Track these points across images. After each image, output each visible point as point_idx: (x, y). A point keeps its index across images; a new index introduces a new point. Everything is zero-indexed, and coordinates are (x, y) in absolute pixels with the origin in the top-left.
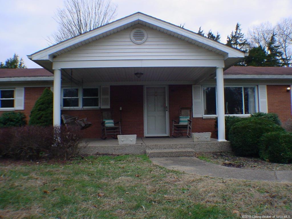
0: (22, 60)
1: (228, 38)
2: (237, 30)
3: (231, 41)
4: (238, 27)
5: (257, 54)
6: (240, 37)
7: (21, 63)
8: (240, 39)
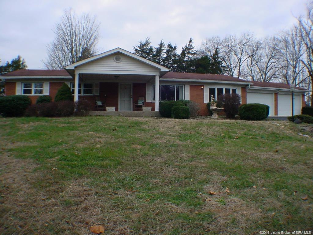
0: (24, 60)
1: (183, 48)
2: (190, 43)
3: (185, 51)
4: (191, 41)
5: (203, 62)
6: (192, 49)
7: (23, 62)
8: (192, 50)
